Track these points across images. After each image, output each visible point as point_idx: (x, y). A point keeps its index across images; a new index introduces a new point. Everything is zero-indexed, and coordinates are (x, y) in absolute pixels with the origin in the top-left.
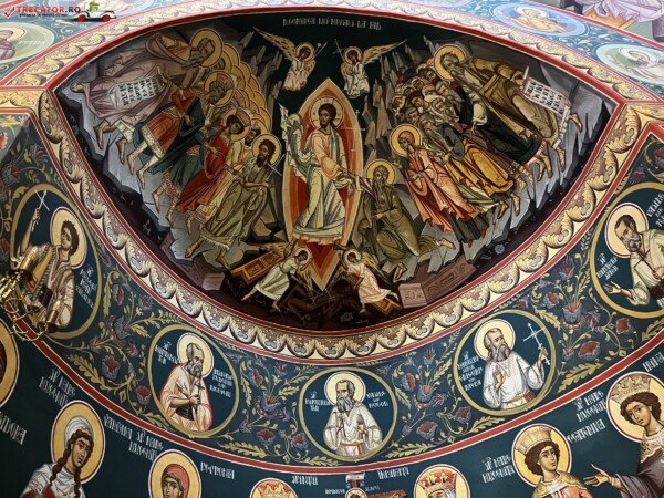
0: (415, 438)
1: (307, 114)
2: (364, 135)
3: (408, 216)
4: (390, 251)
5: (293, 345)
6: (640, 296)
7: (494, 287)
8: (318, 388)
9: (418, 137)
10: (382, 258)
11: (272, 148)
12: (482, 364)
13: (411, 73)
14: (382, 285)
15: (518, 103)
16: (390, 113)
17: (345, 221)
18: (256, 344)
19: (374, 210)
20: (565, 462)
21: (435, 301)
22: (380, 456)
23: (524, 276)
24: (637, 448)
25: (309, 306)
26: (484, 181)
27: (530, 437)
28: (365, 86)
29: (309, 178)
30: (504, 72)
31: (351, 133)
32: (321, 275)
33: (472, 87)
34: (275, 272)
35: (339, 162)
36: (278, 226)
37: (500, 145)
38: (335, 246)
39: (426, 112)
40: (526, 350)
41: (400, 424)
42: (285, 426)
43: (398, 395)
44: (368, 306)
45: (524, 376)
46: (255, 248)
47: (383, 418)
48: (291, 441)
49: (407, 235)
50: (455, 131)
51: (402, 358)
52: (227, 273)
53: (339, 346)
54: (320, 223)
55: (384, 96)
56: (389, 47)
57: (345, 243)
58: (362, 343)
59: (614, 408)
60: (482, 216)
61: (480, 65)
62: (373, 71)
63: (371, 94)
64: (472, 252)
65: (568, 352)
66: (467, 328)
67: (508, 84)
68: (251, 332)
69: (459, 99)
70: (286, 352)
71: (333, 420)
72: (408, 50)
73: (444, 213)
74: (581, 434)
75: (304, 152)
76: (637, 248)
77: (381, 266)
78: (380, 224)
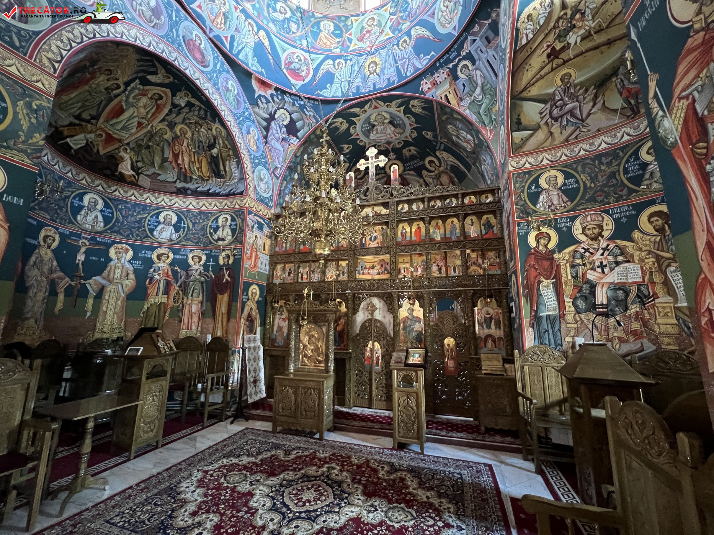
0: (118, 232)
1: (147, 90)
2: (167, 115)
3: (163, 154)
4: (145, 159)
5: (74, 173)
6: (216, 237)
7: (178, 202)
8: (81, 196)
9: (189, 135)
10: (140, 159)
11: (118, 87)
12: (159, 223)
13: (204, 119)
14: (133, 168)
15: (227, 163)
16: (184, 119)
17: (132, 135)
18: (57, 167)
19: (150, 140)
20: (169, 261)
21: (153, 190)
22: (100, 233)
23: (191, 207)
24: (190, 266)
25: (89, 158)
26: (200, 169)
27: (162, 250)
28: (183, 105)
29: (128, 108)
30: (231, 152)
31: (162, 110)
32: (104, 148)
33: (219, 144)
34: (81, 136)
35: (148, 113)
36: (96, 118)
37: (213, 165)
38: (120, 141)
39: (198, 132)
40: (177, 228)
41: (114, 225)
42: (61, 208)
43: (118, 215)
44: (121, 173)
45: (171, 235)
46: (77, 122)
47: (107, 220)
48: (62, 215)
49: (158, 160)
50: (203, 147)
51: (127, 203)
52: (57, 128)
53: (97, 182)
54: (119, 127)
55: (187, 113)
56: (203, 107)
57: (126, 142)
58: (110, 187)
59: (191, 256)
60: (191, 178)
61: (226, 142)
62: (189, 105)
63: (182, 108)
64: (179, 185)
65: (188, 236)
66: (160, 209)
67: (229, 155)
68: (55, 161)
69: (212, 141)
70: (69, 174)
71: (83, 212)
72: (208, 113)
73: (178, 165)
74: (178, 257)
75: (133, 98)
76: (223, 227)
77: (137, 162)
78: (148, 147)
